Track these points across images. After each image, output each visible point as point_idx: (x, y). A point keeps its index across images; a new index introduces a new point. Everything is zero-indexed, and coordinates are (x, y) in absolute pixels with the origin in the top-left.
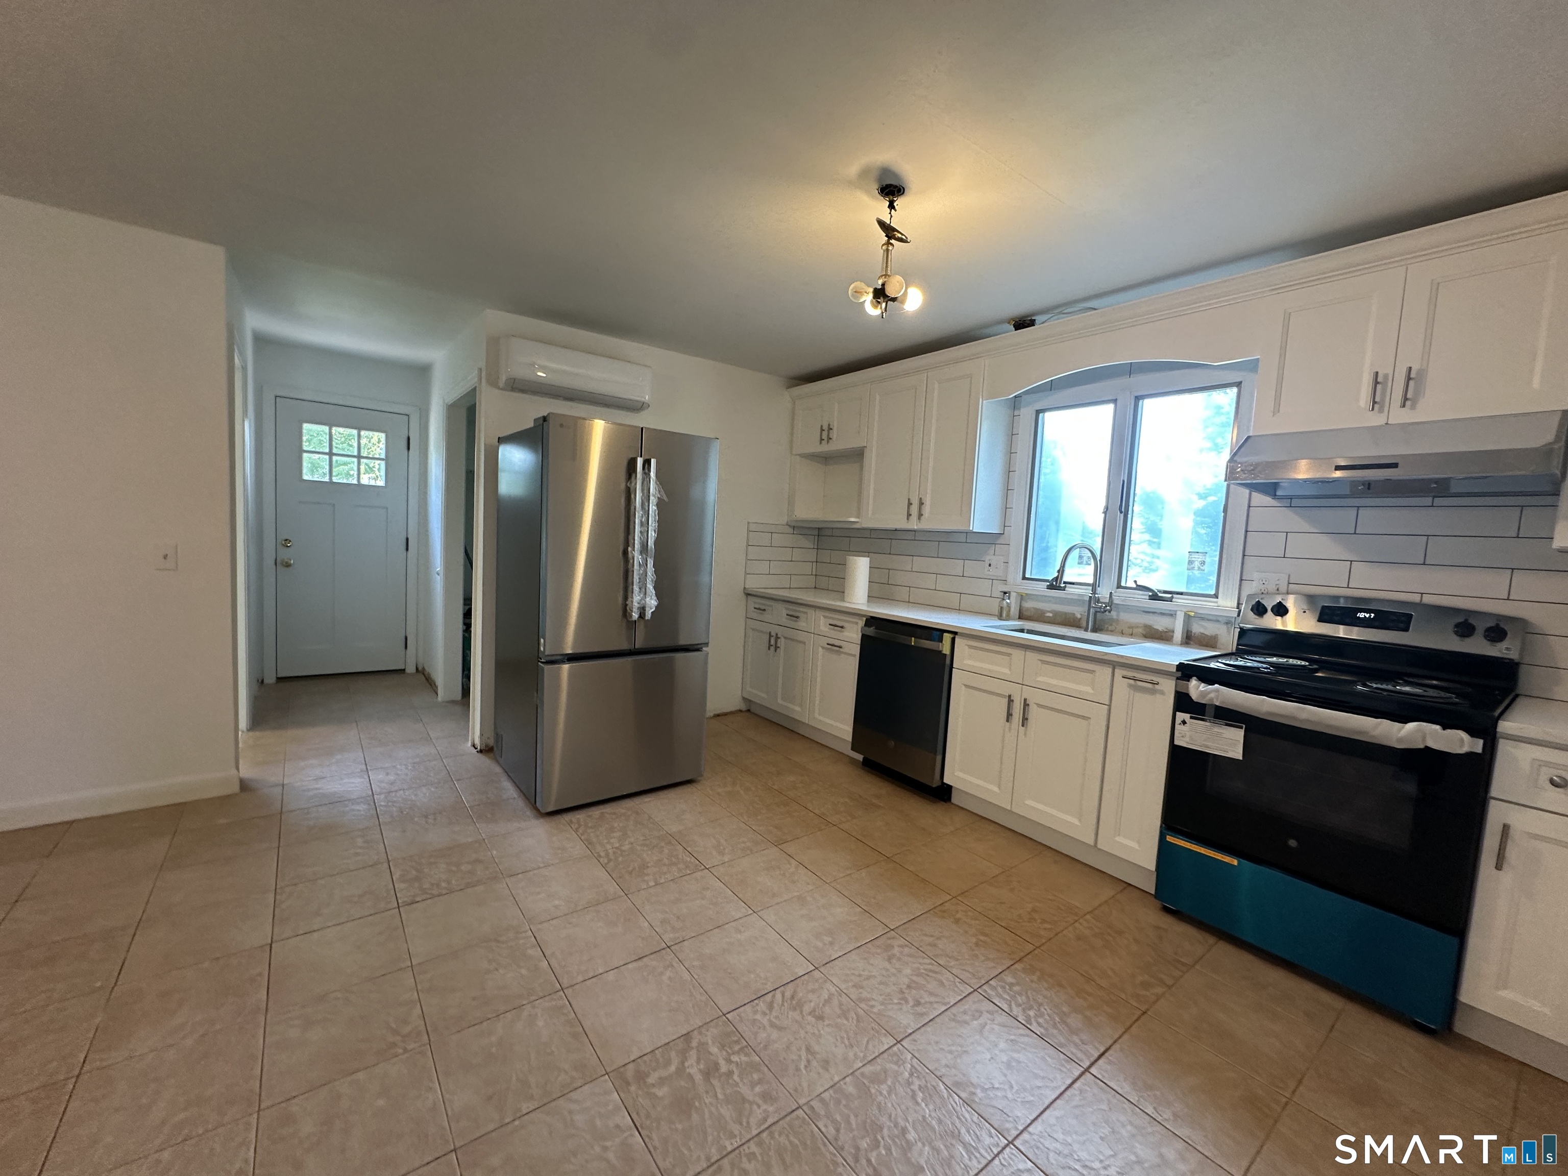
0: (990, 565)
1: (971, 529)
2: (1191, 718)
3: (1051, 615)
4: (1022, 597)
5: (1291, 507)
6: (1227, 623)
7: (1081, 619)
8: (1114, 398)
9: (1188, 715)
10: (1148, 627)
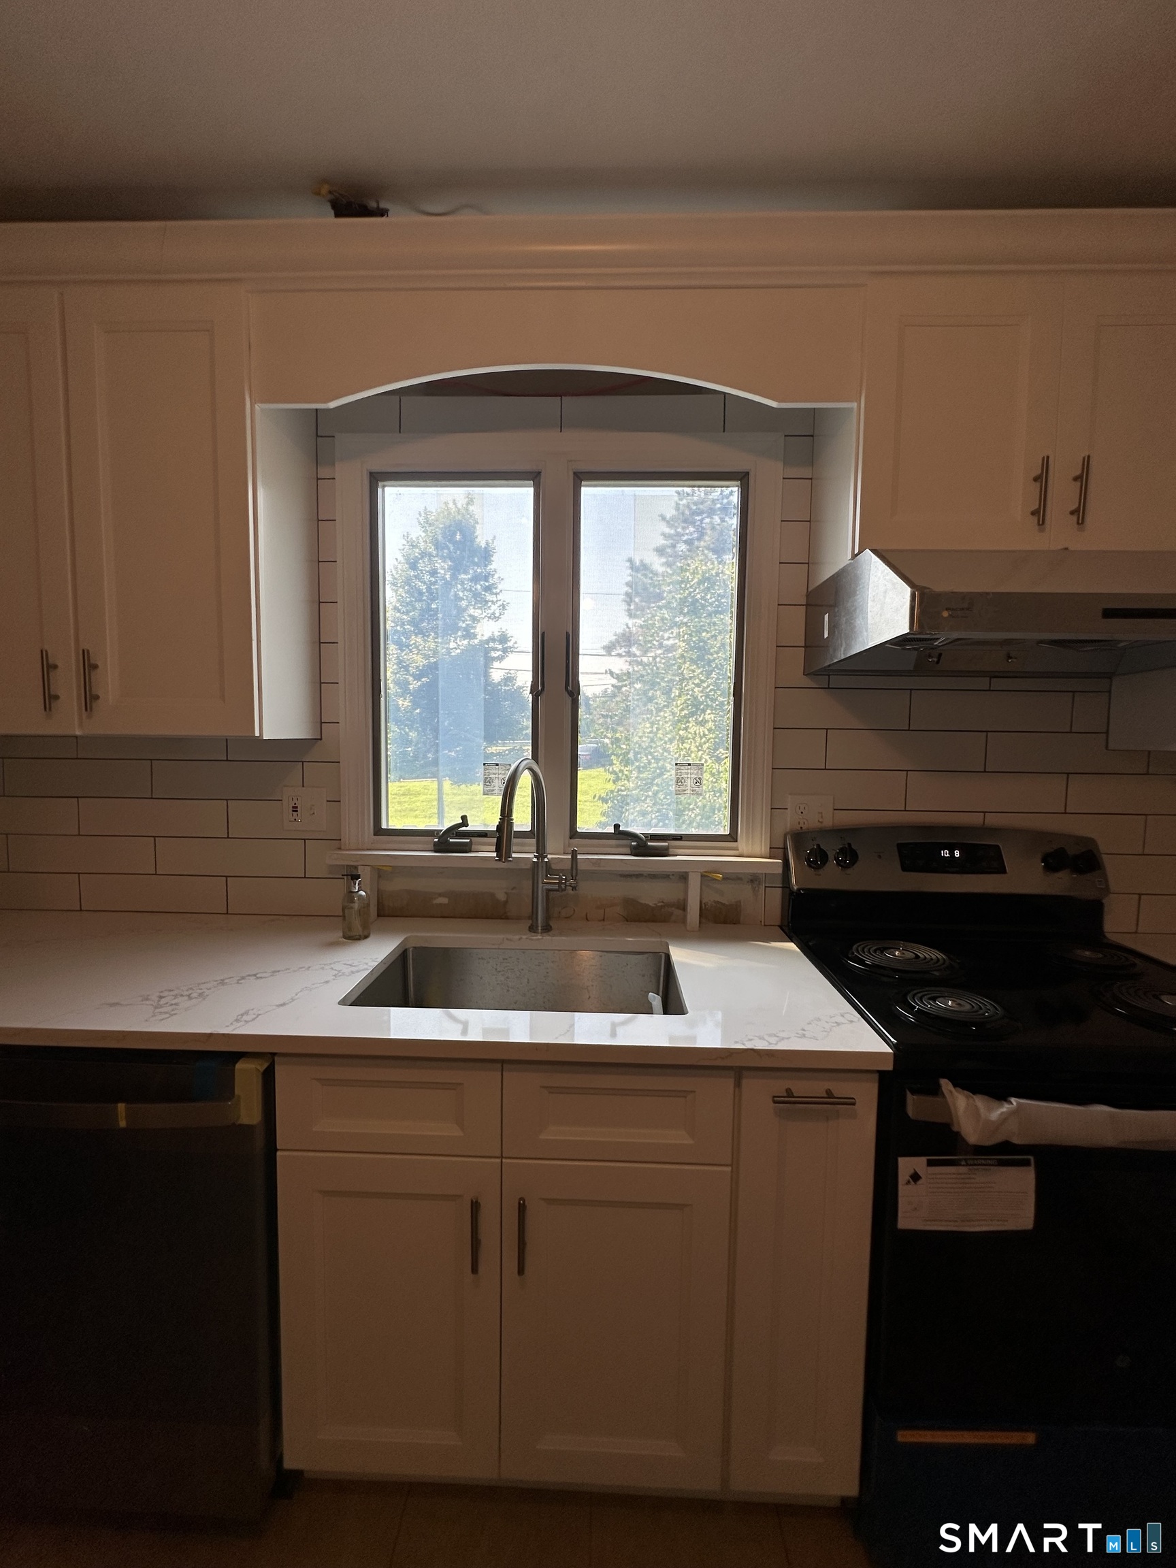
0: (295, 809)
1: (257, 734)
2: (930, 1163)
3: (444, 900)
4: (381, 872)
5: (829, 688)
6: (752, 881)
7: (506, 902)
8: (535, 468)
9: (923, 1160)
10: (629, 903)
